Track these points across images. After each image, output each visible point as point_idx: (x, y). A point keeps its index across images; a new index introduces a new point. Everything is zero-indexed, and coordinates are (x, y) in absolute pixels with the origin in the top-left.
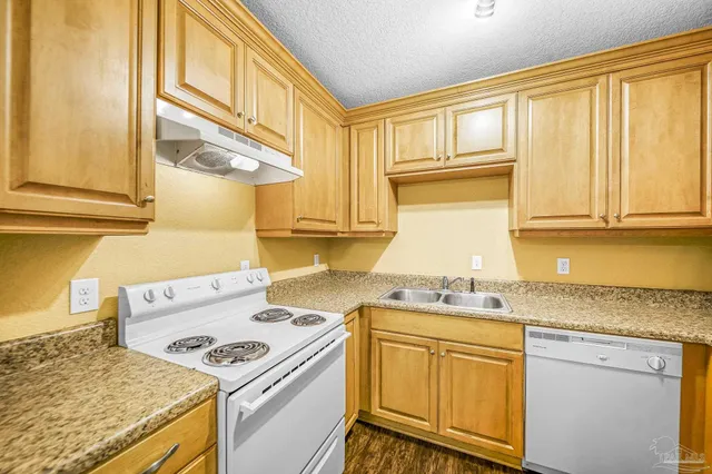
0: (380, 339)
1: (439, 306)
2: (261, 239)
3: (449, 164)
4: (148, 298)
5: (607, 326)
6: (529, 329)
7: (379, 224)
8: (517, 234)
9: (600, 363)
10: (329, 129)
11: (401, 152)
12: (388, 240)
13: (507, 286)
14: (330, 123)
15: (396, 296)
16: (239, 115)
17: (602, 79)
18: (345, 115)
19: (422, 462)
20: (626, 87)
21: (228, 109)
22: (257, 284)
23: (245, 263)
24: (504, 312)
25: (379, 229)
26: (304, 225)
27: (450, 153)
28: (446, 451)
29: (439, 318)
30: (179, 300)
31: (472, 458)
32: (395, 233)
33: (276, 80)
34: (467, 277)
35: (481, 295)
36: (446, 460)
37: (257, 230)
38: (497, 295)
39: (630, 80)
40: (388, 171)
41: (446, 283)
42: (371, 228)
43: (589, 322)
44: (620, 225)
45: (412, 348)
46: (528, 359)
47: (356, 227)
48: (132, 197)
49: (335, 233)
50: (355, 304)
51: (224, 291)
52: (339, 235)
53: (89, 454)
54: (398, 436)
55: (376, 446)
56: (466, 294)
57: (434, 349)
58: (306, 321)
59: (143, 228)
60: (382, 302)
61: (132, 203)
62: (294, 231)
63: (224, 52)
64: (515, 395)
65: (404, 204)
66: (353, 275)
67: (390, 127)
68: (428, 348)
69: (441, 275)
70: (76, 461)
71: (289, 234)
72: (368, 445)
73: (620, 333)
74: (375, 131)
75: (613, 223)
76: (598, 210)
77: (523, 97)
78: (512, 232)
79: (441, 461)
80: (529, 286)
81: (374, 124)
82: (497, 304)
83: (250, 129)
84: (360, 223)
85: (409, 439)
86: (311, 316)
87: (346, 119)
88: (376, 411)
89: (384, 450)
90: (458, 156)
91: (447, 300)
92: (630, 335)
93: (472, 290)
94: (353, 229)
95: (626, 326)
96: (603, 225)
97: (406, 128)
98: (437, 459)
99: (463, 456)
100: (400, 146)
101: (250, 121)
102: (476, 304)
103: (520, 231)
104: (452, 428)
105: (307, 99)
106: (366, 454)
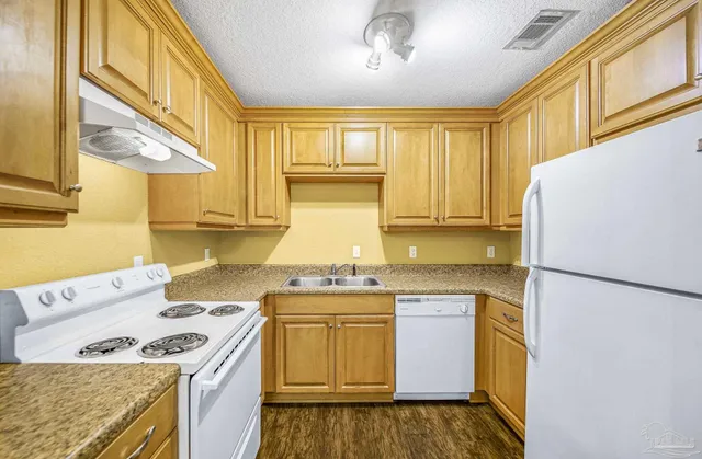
0: (284, 323)
1: (333, 288)
2: (154, 232)
3: (338, 170)
4: (46, 301)
5: (441, 289)
6: (397, 297)
7: (276, 219)
8: (386, 229)
9: (437, 314)
10: (229, 123)
11: (299, 155)
12: (283, 233)
13: (378, 269)
14: (229, 117)
15: (294, 283)
16: (155, 102)
17: (435, 125)
18: (242, 111)
19: (324, 419)
20: (447, 133)
21: (145, 95)
22: (159, 281)
23: (138, 259)
24: (380, 288)
25: (277, 223)
26: (210, 218)
27: (339, 161)
28: (341, 405)
29: (336, 297)
30: (78, 302)
31: (360, 404)
32: (288, 227)
33: (186, 70)
34: (351, 264)
35: (361, 278)
36: (342, 411)
37: (150, 223)
38: (372, 276)
39: (450, 130)
40: (285, 170)
41: (333, 270)
42: (270, 222)
43: (431, 288)
44: (444, 224)
45: (314, 326)
46: (398, 319)
47: (253, 220)
48: (56, 185)
49: (231, 226)
50: (262, 293)
51: (127, 288)
52: (236, 229)
53: (98, 438)
54: (300, 405)
55: (283, 419)
56: (349, 278)
57: (331, 323)
58: (222, 311)
59: (62, 220)
60: (286, 289)
61: (56, 191)
62: (199, 224)
63: (141, 35)
64: (389, 348)
65: (296, 201)
66: (246, 267)
67: (287, 132)
68: (327, 323)
69: (330, 263)
70: (90, 445)
71: (194, 227)
72: (276, 420)
73: (447, 293)
74: (273, 133)
75: (441, 223)
76: (433, 214)
77: (390, 127)
78: (381, 227)
79: (339, 413)
80: (394, 268)
81: (272, 125)
82: (373, 282)
83: (163, 117)
84: (257, 216)
85: (310, 406)
86: (227, 306)
87: (242, 115)
88: (282, 388)
89: (291, 419)
90: (345, 165)
91: (337, 282)
92: (452, 293)
93: (354, 274)
94: (250, 222)
95: (450, 288)
96: (436, 223)
97: (303, 134)
98: (335, 413)
99: (353, 405)
100: (297, 150)
101: (164, 109)
102: (358, 283)
103: (389, 226)
104: (346, 384)
105: (211, 92)
106: (275, 427)
